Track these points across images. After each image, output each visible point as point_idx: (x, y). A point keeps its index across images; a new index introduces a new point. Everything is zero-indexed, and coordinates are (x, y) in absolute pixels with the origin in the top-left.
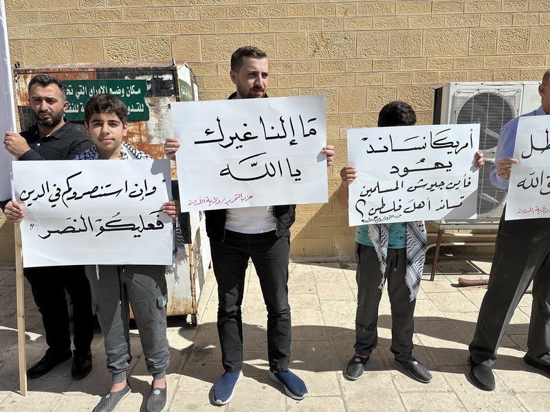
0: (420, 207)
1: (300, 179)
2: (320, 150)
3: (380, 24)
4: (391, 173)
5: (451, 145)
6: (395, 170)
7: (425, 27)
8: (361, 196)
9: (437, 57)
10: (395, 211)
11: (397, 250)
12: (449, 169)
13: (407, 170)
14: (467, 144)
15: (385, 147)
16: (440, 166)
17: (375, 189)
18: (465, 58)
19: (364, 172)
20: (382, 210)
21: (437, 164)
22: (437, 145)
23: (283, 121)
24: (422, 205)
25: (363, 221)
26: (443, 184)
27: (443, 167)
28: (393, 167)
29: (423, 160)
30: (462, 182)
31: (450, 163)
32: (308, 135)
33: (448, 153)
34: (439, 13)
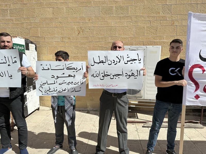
0: (64, 90)
1: (12, 78)
2: (18, 68)
3: (102, 24)
4: (52, 78)
5: (74, 69)
6: (53, 77)
7: (118, 26)
8: (41, 85)
9: (122, 36)
10: (55, 91)
11: (62, 106)
12: (74, 77)
13: (58, 77)
14: (80, 69)
15: (48, 68)
16: (70, 76)
17: (46, 83)
18: (133, 37)
19: (41, 77)
20: (50, 91)
21: (69, 75)
22: (68, 69)
23: (5, 58)
24: (65, 90)
25: (42, 94)
26: (73, 83)
27: (72, 76)
28: (52, 76)
29: (64, 74)
30: (80, 82)
31: (74, 75)
32: (14, 63)
33: (73, 72)
34: (123, 21)
